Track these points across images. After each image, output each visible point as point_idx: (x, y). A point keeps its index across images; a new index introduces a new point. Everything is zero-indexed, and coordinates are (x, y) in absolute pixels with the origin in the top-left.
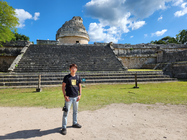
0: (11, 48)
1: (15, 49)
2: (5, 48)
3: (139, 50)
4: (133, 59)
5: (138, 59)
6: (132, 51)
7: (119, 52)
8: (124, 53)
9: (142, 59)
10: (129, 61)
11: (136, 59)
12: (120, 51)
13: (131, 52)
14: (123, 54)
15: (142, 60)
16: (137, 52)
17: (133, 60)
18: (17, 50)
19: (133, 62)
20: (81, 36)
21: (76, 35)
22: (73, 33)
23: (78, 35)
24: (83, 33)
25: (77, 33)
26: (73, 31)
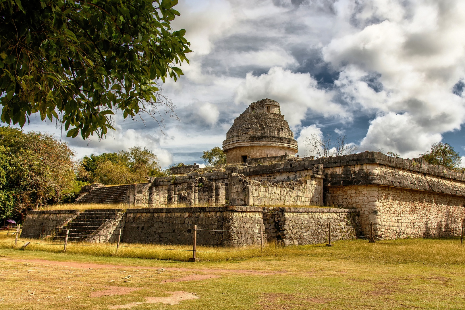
20: (249, 145)
21: (238, 145)
22: (233, 142)
23: (242, 143)
24: (253, 138)
25: (241, 139)
26: (233, 138)
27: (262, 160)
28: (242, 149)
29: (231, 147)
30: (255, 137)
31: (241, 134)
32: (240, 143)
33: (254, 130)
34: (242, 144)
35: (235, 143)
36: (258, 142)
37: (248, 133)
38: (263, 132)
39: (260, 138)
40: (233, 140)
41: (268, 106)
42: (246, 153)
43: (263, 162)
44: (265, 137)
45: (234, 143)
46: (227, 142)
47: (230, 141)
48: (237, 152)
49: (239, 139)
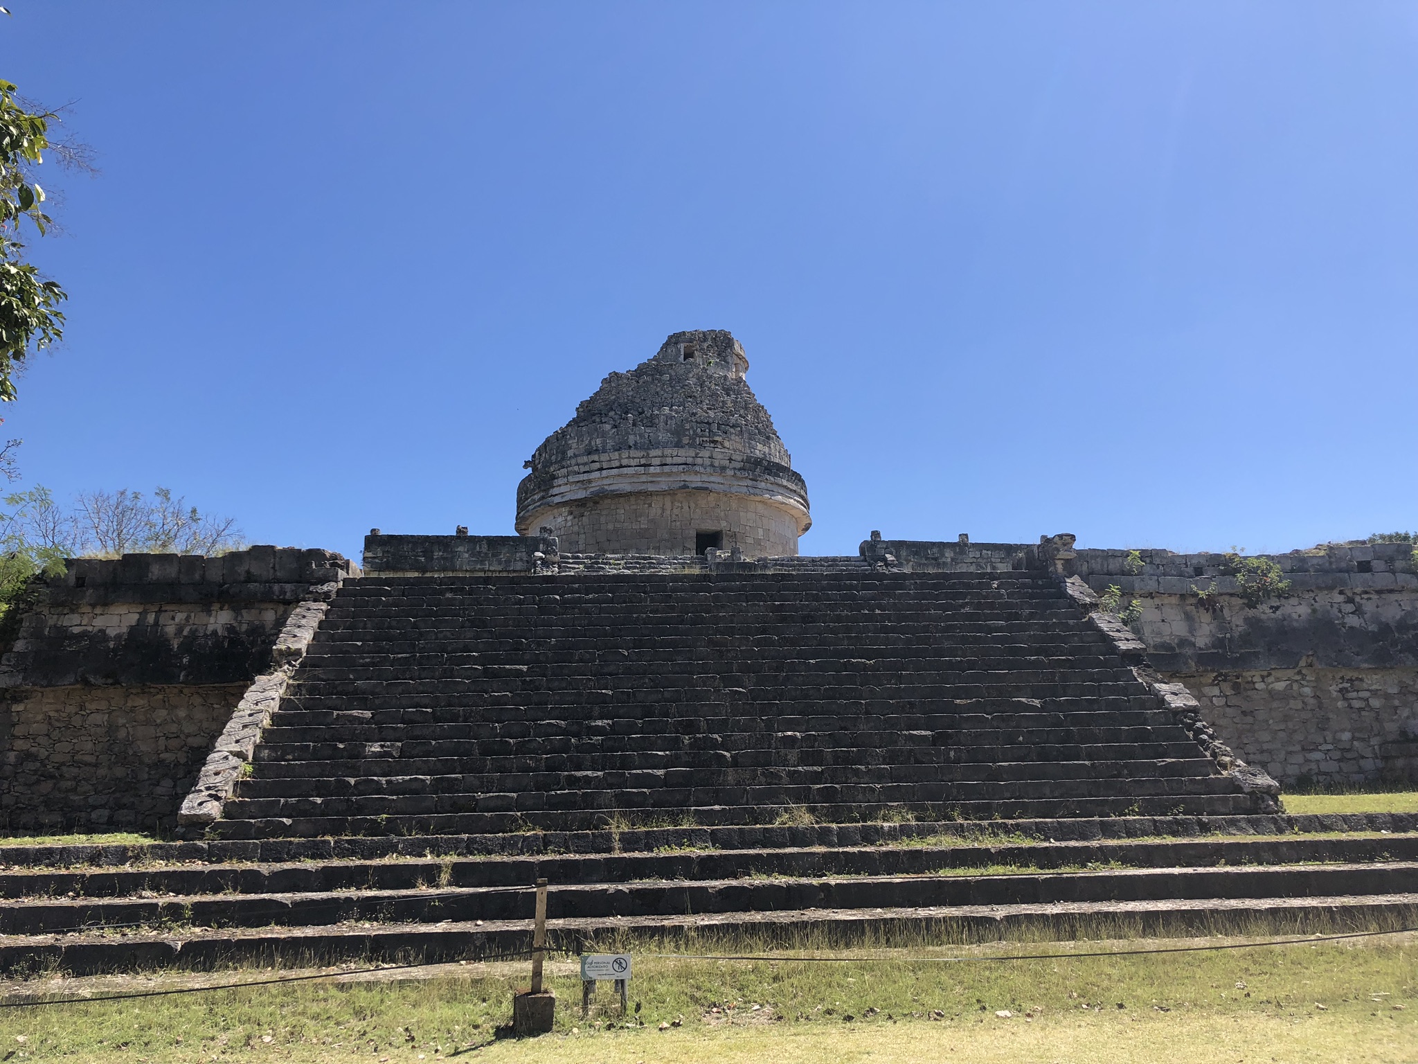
0: (180, 617)
1: (220, 620)
2: (133, 618)
3: (1323, 599)
4: (1280, 686)
5: (1332, 689)
6: (1265, 611)
8: (1192, 630)
11: (1307, 690)
13: (1253, 623)
14: (1183, 642)
17: (1284, 696)
18: (230, 629)
19: (1287, 718)
21: (695, 480)
22: (666, 469)
25: (708, 462)
26: (668, 451)
27: (949, 554)
28: (702, 502)
29: (651, 488)
31: (692, 438)
32: (705, 478)
34: (717, 483)
35: (677, 474)
37: (727, 444)
40: (669, 460)
42: (718, 519)
43: (952, 559)
45: (670, 474)
46: (625, 462)
47: (643, 461)
48: (676, 511)
49: (699, 461)
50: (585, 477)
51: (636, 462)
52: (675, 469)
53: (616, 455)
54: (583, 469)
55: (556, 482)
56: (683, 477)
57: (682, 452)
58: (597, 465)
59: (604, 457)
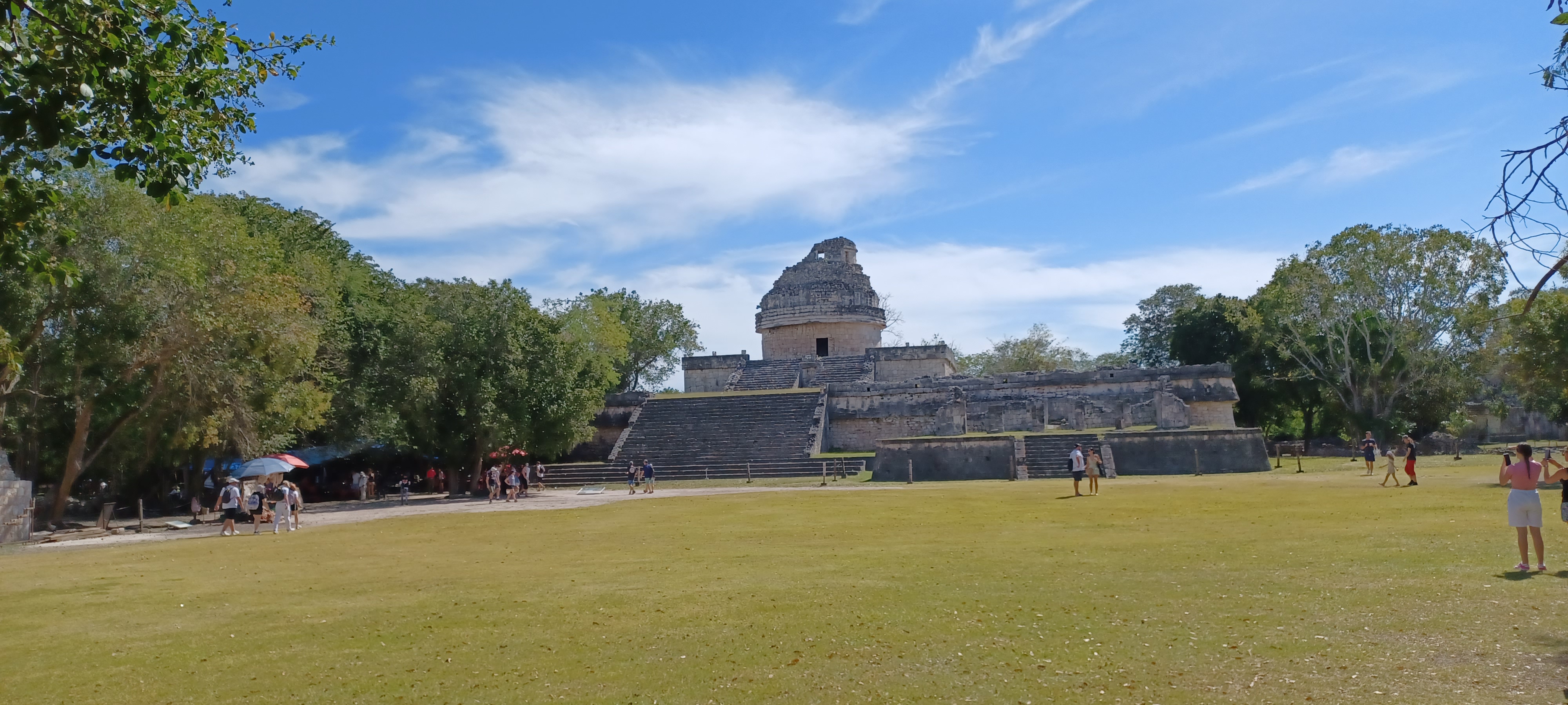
3: (903, 396)
4: (890, 421)
5: (905, 421)
6: (885, 399)
7: (847, 407)
8: (863, 406)
9: (917, 422)
10: (880, 427)
11: (897, 422)
12: (852, 401)
13: (882, 404)
14: (859, 410)
15: (916, 425)
16: (898, 403)
17: (890, 424)
18: (622, 414)
19: (890, 430)
20: (836, 321)
21: (813, 319)
22: (801, 314)
23: (821, 317)
24: (840, 309)
25: (819, 310)
26: (802, 307)
28: (819, 326)
29: (796, 323)
30: (844, 307)
31: (814, 299)
32: (818, 317)
33: (839, 294)
34: (823, 318)
36: (849, 316)
37: (830, 300)
38: (852, 298)
39: (852, 309)
40: (802, 311)
41: (846, 250)
42: (826, 333)
44: (858, 307)
45: (803, 317)
46: (786, 312)
47: (793, 312)
48: (808, 331)
49: (815, 310)
50: (772, 318)
51: (790, 312)
52: (805, 314)
53: (782, 310)
54: (772, 315)
55: (763, 320)
56: (809, 317)
57: (808, 307)
58: (776, 314)
59: (778, 310)
